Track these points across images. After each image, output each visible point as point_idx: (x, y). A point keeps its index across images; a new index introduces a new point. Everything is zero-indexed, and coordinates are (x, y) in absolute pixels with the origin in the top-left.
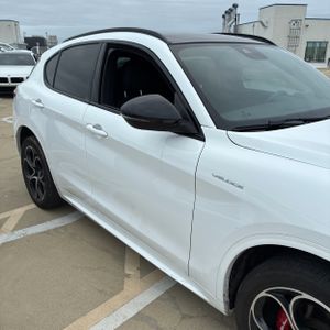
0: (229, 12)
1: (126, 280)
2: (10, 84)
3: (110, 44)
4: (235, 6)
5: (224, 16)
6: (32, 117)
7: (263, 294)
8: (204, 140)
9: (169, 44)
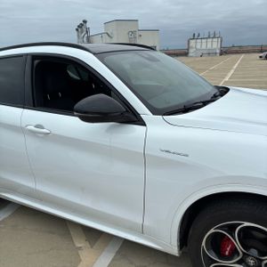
0: (81, 26)
1: (80, 252)
4: (85, 22)
5: (77, 30)
7: (212, 231)
8: (145, 125)
9: (94, 54)
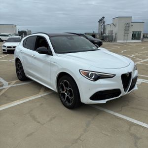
0: (101, 20)
2: (12, 49)
3: (38, 36)
4: (103, 18)
5: (99, 22)
6: (19, 55)
8: (53, 56)
